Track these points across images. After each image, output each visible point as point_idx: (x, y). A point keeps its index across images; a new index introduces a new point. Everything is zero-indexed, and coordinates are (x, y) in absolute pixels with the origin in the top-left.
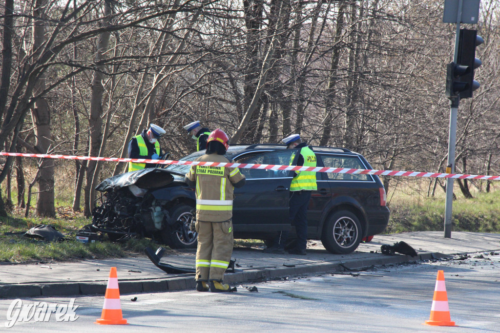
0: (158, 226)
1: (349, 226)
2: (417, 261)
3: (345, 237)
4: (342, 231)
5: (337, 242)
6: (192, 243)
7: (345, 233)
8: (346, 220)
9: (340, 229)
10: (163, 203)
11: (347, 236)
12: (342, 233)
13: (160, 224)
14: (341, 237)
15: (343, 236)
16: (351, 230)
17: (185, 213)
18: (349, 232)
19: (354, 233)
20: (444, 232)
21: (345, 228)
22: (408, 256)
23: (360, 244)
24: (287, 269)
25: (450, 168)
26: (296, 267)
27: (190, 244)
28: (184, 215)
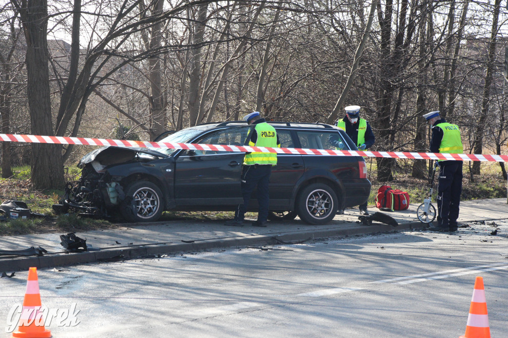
0: (113, 201)
1: (324, 198)
2: (398, 230)
3: (320, 208)
4: (316, 203)
5: (310, 214)
6: (151, 216)
7: (320, 206)
8: (321, 193)
9: (313, 201)
10: (119, 179)
11: (322, 207)
12: (317, 205)
13: (116, 199)
14: (315, 209)
15: (318, 207)
16: (326, 202)
17: (142, 188)
18: (324, 204)
19: (330, 205)
21: (319, 200)
22: (390, 225)
23: (336, 215)
24: (184, 245)
26: (195, 242)
27: (149, 217)
28: (142, 190)
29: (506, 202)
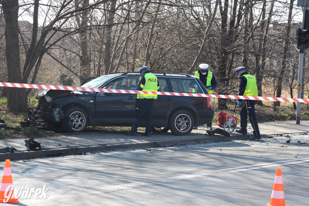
0: (57, 120)
1: (186, 119)
2: (230, 139)
4: (181, 122)
5: (177, 129)
6: (81, 129)
8: (184, 116)
9: (179, 121)
10: (61, 106)
11: (184, 125)
12: (181, 124)
13: (59, 118)
16: (187, 121)
18: (186, 123)
19: (189, 124)
20: (296, 121)
22: (226, 136)
24: (101, 147)
25: (299, 86)
26: (107, 145)
27: (79, 130)
28: (75, 113)
29: (296, 123)
